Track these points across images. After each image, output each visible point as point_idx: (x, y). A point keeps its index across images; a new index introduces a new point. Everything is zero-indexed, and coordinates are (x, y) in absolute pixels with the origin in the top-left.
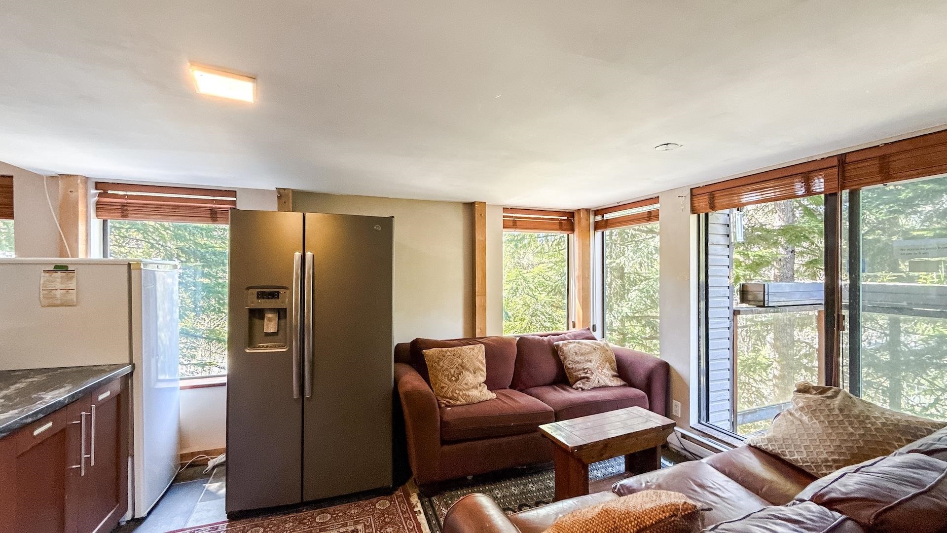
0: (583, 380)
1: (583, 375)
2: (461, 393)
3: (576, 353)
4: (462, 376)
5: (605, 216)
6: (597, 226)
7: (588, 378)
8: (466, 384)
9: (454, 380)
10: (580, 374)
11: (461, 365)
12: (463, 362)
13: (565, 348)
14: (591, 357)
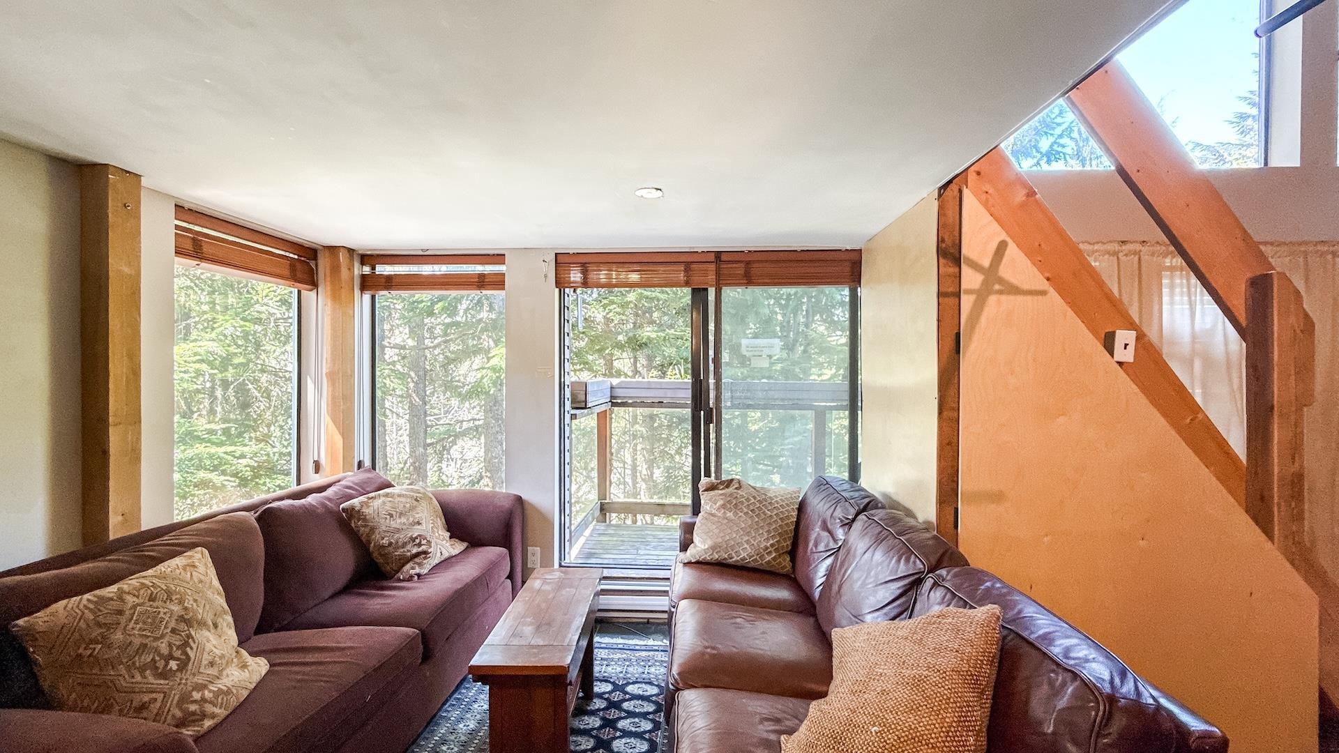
0: (417, 560)
1: (415, 550)
2: (207, 694)
3: (391, 516)
4: (194, 646)
5: (377, 269)
6: (367, 283)
7: (425, 553)
8: (212, 664)
9: (175, 668)
10: (409, 551)
11: (181, 619)
12: (186, 609)
13: (365, 510)
14: (417, 516)
